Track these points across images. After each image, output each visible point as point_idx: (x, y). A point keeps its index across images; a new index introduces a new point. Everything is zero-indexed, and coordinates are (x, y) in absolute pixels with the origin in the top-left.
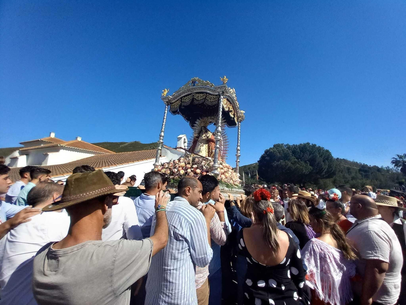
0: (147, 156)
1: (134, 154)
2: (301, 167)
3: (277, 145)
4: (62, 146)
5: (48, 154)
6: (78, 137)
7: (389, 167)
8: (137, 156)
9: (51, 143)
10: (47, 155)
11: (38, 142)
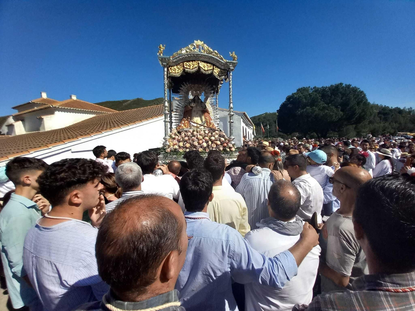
0: (155, 113)
1: (139, 111)
2: (331, 113)
3: (302, 88)
4: (55, 107)
5: (43, 117)
6: (72, 95)
7: (412, 109)
8: (144, 113)
9: (45, 104)
10: (41, 120)
11: (30, 105)
